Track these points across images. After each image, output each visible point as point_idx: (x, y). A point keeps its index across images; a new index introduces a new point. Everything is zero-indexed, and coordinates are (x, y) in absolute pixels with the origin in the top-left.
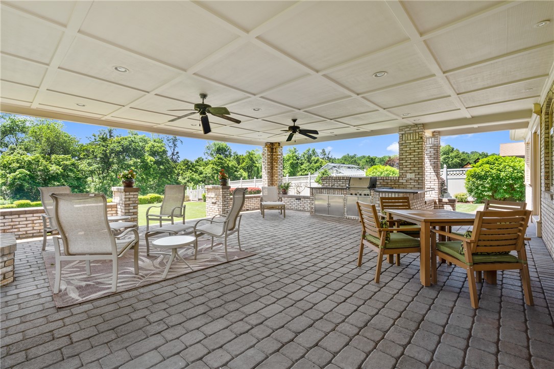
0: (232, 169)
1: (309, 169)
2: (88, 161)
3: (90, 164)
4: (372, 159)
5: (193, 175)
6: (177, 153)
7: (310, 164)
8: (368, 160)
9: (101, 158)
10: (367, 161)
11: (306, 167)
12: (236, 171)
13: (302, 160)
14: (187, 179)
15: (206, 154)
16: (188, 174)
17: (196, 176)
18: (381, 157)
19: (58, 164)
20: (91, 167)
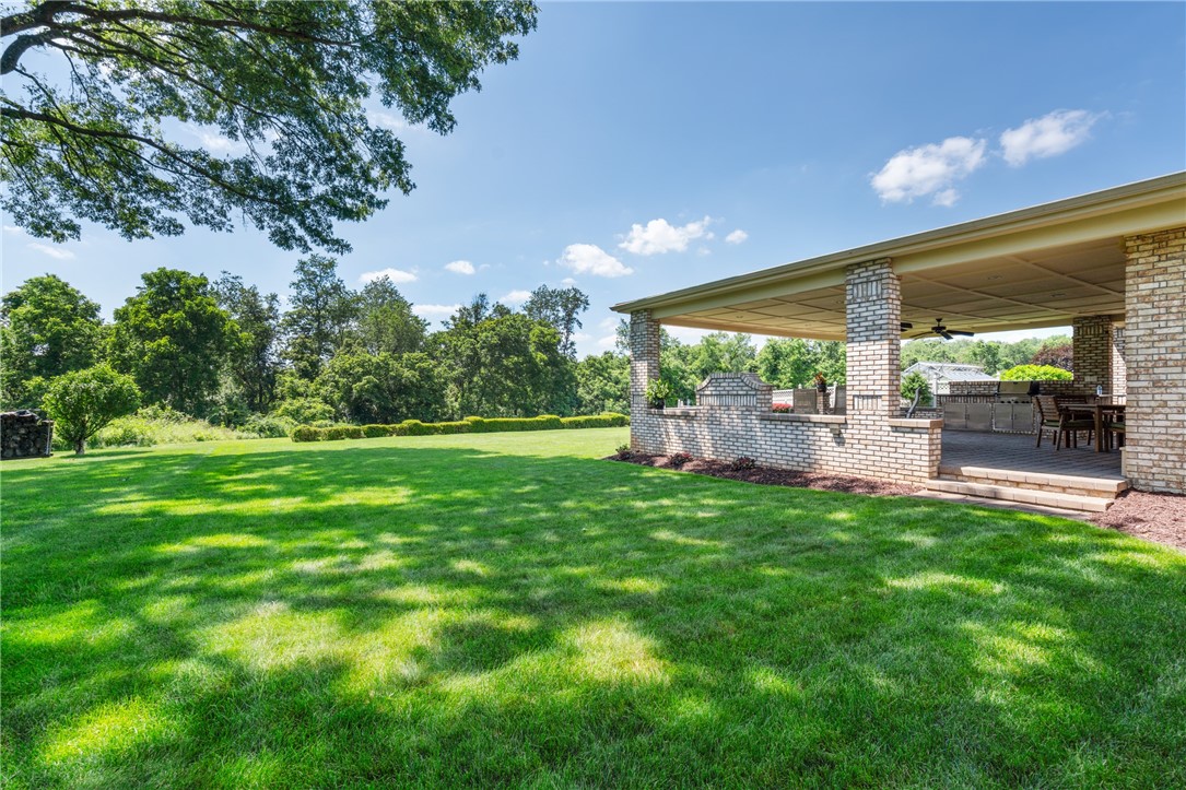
0: (676, 373)
1: (833, 373)
2: (449, 362)
3: (451, 368)
4: (989, 347)
5: (606, 385)
6: (572, 344)
7: (837, 361)
8: (978, 350)
9: (468, 356)
10: (975, 354)
11: (826, 368)
12: (682, 378)
13: (815, 354)
14: (595, 393)
15: (620, 346)
16: (597, 384)
17: (611, 388)
18: (1011, 343)
19: (412, 367)
20: (454, 373)
